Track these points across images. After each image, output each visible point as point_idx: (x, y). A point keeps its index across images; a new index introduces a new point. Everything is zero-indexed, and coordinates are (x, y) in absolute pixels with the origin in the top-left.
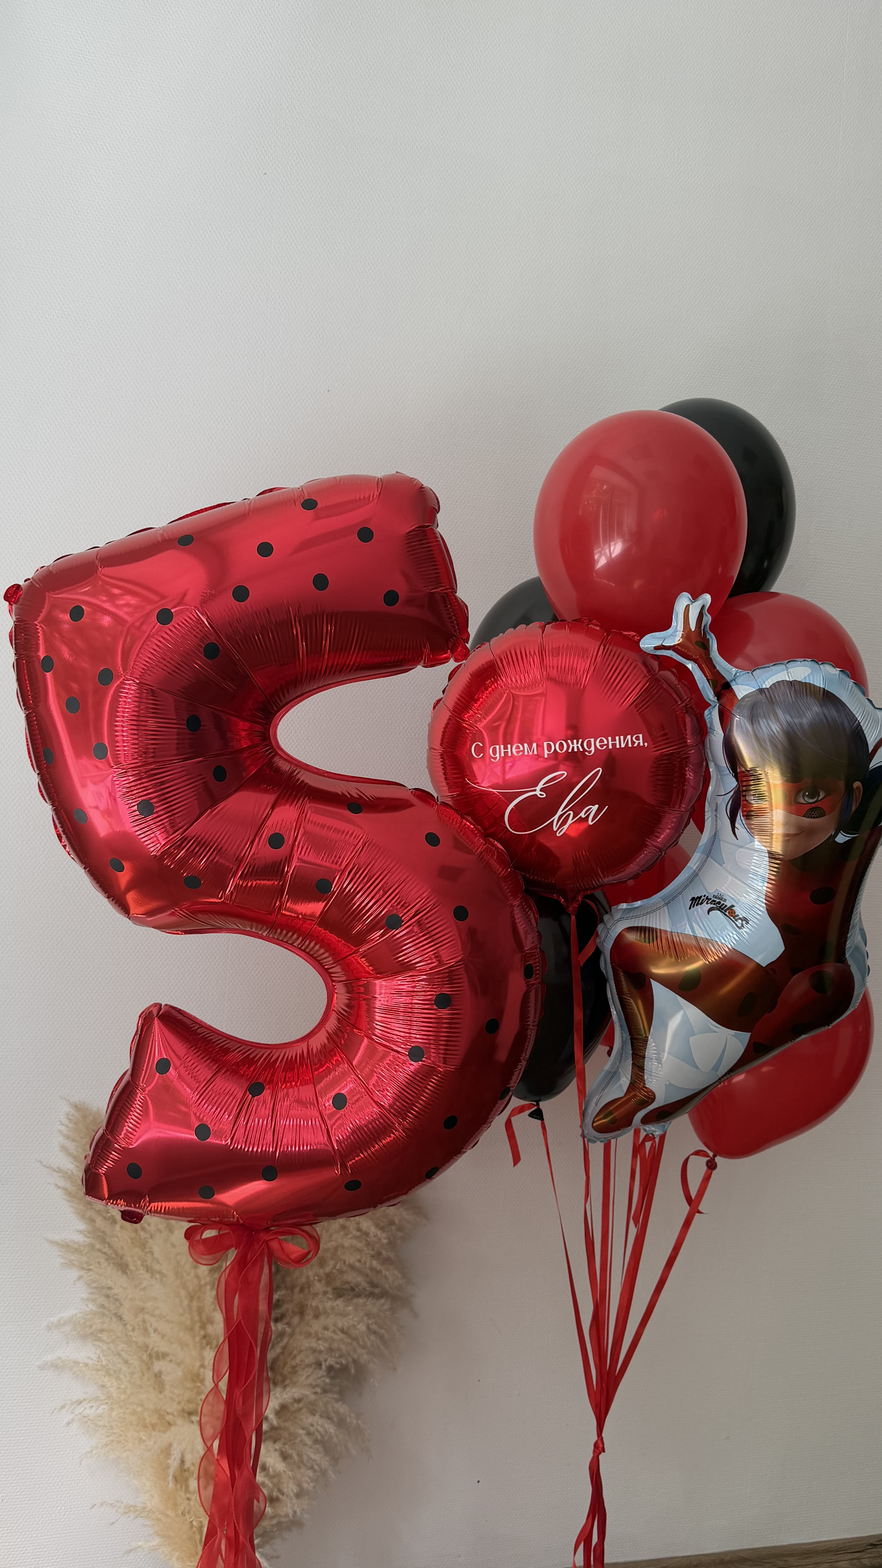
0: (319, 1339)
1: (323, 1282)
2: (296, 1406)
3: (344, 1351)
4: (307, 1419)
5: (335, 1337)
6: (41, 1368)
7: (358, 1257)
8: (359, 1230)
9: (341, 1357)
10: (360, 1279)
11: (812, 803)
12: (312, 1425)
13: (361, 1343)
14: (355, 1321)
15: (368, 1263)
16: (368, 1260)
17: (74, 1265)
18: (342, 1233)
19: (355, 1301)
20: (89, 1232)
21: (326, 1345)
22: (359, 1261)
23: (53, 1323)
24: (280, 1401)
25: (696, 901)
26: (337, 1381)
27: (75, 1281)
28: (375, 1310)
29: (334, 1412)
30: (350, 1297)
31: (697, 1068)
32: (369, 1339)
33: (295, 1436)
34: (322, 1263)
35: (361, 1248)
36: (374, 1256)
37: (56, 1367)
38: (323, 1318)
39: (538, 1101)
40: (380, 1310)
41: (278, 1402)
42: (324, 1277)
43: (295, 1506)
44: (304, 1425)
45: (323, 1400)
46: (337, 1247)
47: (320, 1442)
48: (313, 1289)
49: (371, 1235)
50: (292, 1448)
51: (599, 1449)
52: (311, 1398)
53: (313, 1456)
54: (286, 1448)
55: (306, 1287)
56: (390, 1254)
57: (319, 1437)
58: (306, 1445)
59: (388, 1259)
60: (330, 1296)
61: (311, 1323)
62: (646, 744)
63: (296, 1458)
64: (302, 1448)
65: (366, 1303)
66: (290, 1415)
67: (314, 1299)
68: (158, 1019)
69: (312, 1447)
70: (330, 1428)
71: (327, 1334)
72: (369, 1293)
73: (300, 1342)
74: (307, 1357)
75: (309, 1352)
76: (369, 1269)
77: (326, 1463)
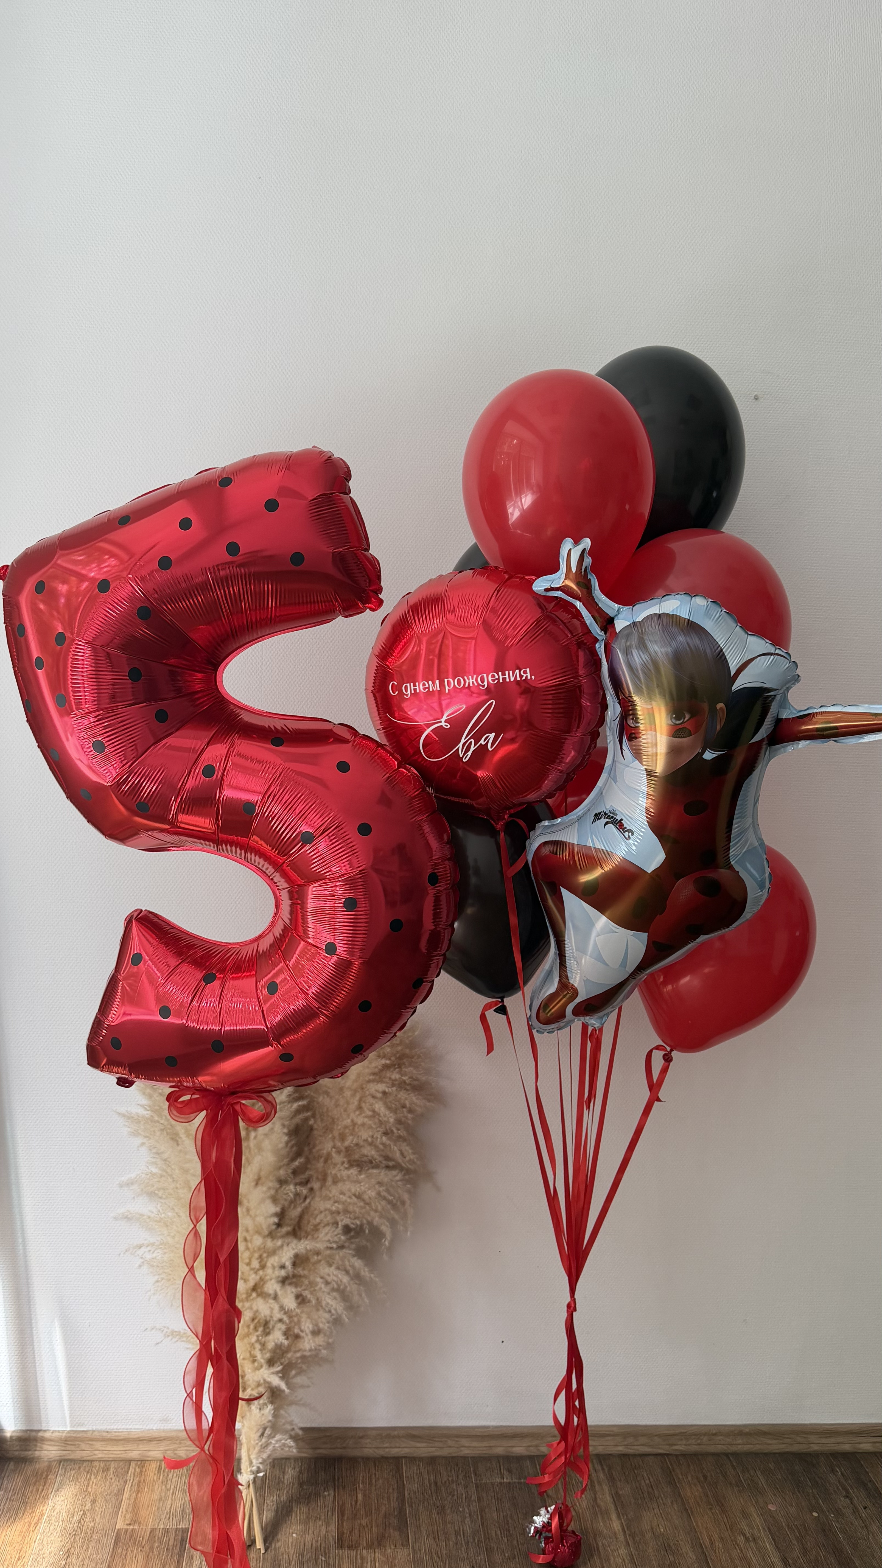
0: (335, 1202)
1: (342, 1154)
2: (316, 1257)
3: (358, 1212)
4: (324, 1269)
5: (349, 1200)
6: (116, 1219)
7: (371, 1134)
8: (374, 1111)
9: (356, 1218)
10: (373, 1152)
11: (679, 724)
12: (329, 1275)
13: (374, 1207)
14: (366, 1188)
15: (379, 1140)
16: (379, 1137)
17: (140, 1134)
18: (357, 1113)
19: (371, 1171)
20: (150, 1106)
21: (340, 1207)
22: (373, 1137)
23: (123, 1182)
24: (296, 1251)
25: (597, 816)
26: (357, 1240)
27: (138, 1147)
28: (386, 1180)
29: (350, 1266)
30: (366, 1168)
31: (608, 965)
32: (380, 1203)
33: (312, 1284)
34: (343, 1137)
35: (374, 1126)
36: (386, 1133)
37: (127, 1218)
38: (340, 1185)
39: (502, 998)
40: (392, 1180)
41: (293, 1252)
42: (344, 1150)
43: (311, 1341)
44: (322, 1275)
45: (338, 1255)
46: (354, 1124)
47: (337, 1290)
48: (333, 1160)
49: (382, 1114)
50: (312, 1293)
51: (571, 1308)
52: (328, 1252)
53: (329, 1301)
54: (306, 1293)
55: (328, 1157)
56: (402, 1133)
57: (335, 1286)
58: (324, 1292)
59: (400, 1137)
60: (347, 1166)
61: (330, 1188)
62: (533, 677)
63: (314, 1302)
64: (320, 1294)
65: (380, 1173)
66: (311, 1265)
67: (334, 1168)
68: (139, 922)
69: (329, 1294)
70: (345, 1279)
71: (343, 1198)
72: (383, 1166)
73: (320, 1204)
74: (326, 1216)
75: (327, 1212)
76: (381, 1144)
77: (341, 1308)
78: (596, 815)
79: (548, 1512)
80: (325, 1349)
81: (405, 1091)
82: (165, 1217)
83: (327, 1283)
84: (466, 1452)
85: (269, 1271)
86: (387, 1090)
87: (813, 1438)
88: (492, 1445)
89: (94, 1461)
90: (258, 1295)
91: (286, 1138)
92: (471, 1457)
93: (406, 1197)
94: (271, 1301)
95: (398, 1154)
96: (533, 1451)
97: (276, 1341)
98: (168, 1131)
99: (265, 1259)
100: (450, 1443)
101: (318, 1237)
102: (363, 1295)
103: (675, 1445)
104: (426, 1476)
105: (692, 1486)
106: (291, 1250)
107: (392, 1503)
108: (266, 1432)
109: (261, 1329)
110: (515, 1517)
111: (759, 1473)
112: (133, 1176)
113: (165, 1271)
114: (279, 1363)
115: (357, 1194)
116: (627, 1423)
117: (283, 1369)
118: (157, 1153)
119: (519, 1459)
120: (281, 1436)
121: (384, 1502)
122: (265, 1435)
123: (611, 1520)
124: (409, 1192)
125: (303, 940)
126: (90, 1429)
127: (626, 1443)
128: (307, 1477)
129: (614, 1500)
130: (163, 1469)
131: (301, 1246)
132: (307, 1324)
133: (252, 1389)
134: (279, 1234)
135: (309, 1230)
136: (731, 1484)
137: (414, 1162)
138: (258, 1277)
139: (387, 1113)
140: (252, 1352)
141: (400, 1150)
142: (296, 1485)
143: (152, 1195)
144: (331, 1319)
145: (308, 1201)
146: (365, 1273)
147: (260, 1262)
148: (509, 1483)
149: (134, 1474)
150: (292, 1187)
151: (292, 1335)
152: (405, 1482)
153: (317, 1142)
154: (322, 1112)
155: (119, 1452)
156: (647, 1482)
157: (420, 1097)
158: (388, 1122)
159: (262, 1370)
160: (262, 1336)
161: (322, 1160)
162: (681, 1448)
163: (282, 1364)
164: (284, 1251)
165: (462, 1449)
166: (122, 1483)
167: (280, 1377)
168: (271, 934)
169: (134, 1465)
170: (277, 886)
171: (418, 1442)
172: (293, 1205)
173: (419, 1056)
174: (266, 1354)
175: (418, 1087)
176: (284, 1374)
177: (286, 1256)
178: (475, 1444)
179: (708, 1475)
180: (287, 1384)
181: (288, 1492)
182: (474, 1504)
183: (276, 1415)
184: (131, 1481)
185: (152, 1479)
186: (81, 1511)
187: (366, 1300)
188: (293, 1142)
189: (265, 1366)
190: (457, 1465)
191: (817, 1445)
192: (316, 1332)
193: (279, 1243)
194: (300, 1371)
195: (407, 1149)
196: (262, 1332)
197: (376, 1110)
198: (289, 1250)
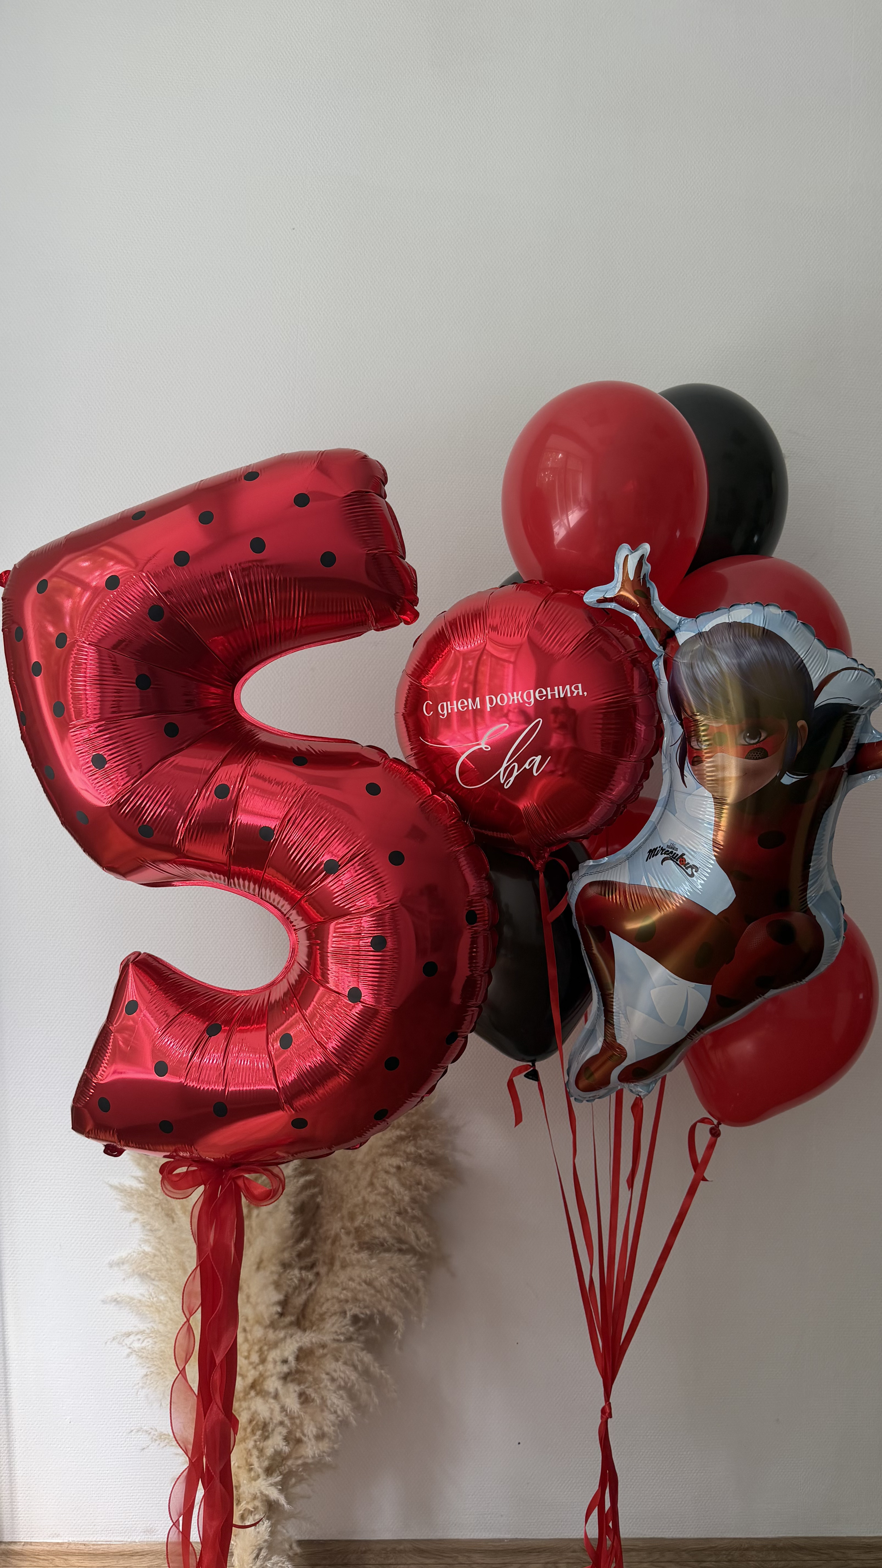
0: (344, 1289)
2: (321, 1351)
3: (368, 1301)
4: (330, 1364)
5: (358, 1287)
6: (104, 1302)
7: (383, 1213)
8: (386, 1188)
9: (366, 1307)
10: (386, 1234)
11: (754, 744)
12: (335, 1371)
13: (385, 1296)
14: (378, 1274)
15: (392, 1220)
16: (392, 1217)
17: (133, 1209)
18: (369, 1189)
19: (382, 1255)
20: (144, 1179)
21: (349, 1295)
22: (385, 1217)
23: (113, 1261)
24: (300, 1344)
25: (652, 853)
26: (366, 1331)
27: (130, 1223)
28: (399, 1265)
29: (358, 1360)
30: (378, 1251)
32: (392, 1291)
33: (317, 1381)
34: (352, 1217)
35: (387, 1205)
36: (399, 1213)
37: (116, 1301)
38: (349, 1269)
39: (533, 1062)
40: (405, 1265)
41: (297, 1345)
42: (353, 1231)
44: (328, 1370)
45: (346, 1349)
46: (365, 1202)
47: (344, 1388)
48: (341, 1242)
49: (396, 1192)
50: (316, 1391)
51: (606, 1413)
52: (335, 1345)
53: (335, 1401)
54: (309, 1391)
55: (336, 1239)
56: (417, 1213)
57: (342, 1383)
58: (329, 1390)
59: (414, 1217)
60: (356, 1249)
61: (338, 1274)
62: (585, 693)
63: (318, 1401)
64: (325, 1393)
65: (392, 1257)
66: (315, 1359)
67: (342, 1251)
68: (136, 966)
69: (335, 1392)
70: (354, 1376)
71: (352, 1284)
72: (396, 1248)
73: (327, 1291)
74: (333, 1305)
75: (335, 1300)
76: (394, 1225)
77: (348, 1409)
78: (650, 851)
80: (329, 1456)
81: (421, 1166)
82: (157, 1302)
83: (333, 1380)
85: (270, 1366)
86: (402, 1165)
88: (506, 1561)
90: (257, 1394)
91: (291, 1217)
93: (420, 1284)
94: (272, 1401)
95: (413, 1237)
97: (276, 1447)
98: (163, 1207)
99: (266, 1353)
101: (324, 1328)
102: (373, 1394)
103: (704, 1561)
106: (295, 1343)
108: (262, 1554)
109: (259, 1433)
112: (124, 1255)
113: (155, 1363)
114: (278, 1472)
115: (368, 1280)
117: (283, 1479)
118: (151, 1230)
120: (278, 1558)
122: (261, 1557)
124: (423, 1278)
125: (323, 986)
126: (66, 1541)
131: (306, 1339)
132: (311, 1428)
133: (248, 1503)
135: (314, 1319)
137: (429, 1246)
138: (258, 1373)
139: (402, 1190)
140: (249, 1460)
141: (415, 1232)
143: (144, 1276)
144: (337, 1422)
145: (313, 1287)
146: (375, 1368)
147: (260, 1356)
151: (294, 1440)
153: (325, 1222)
154: (331, 1188)
157: (436, 1173)
158: (402, 1200)
159: (259, 1481)
160: (260, 1441)
161: (329, 1241)
163: (281, 1473)
164: (287, 1344)
165: (474, 1565)
167: (280, 1490)
168: (285, 980)
170: (293, 926)
172: (297, 1291)
173: (435, 1128)
174: (264, 1462)
175: (435, 1162)
176: (283, 1487)
177: (289, 1349)
178: (488, 1560)
180: (286, 1498)
183: (272, 1533)
187: (376, 1400)
188: (299, 1222)
189: (263, 1476)
191: (855, 1561)
192: (320, 1436)
193: (282, 1334)
194: (301, 1480)
195: (422, 1231)
196: (260, 1436)
197: (390, 1186)
198: (292, 1343)
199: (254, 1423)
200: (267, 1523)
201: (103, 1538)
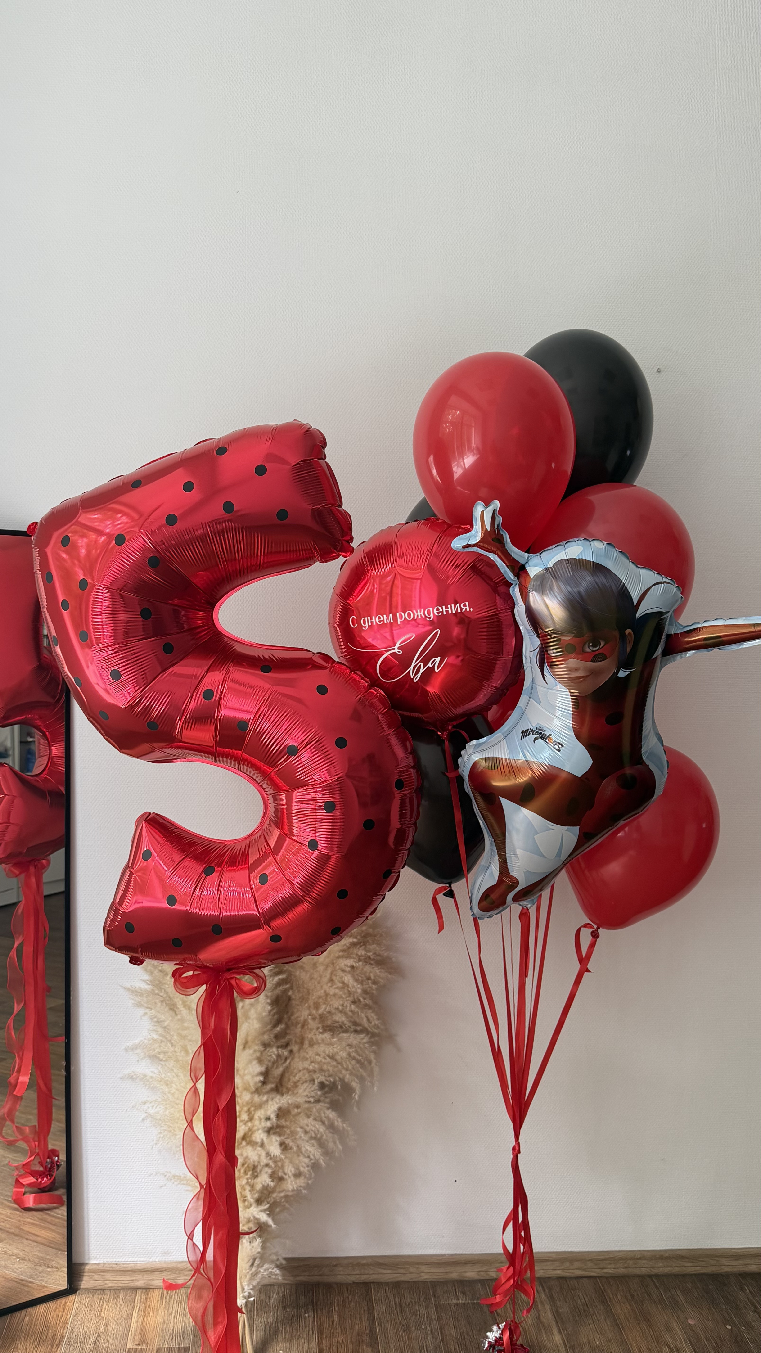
0: (312, 1062)
2: (296, 1110)
3: (331, 1071)
4: (303, 1120)
5: (323, 1060)
6: (122, 1078)
7: (341, 1002)
8: (343, 983)
9: (329, 1076)
10: (343, 1019)
12: (307, 1125)
13: (345, 1066)
14: (338, 1049)
15: (348, 1007)
16: (348, 1005)
17: (142, 1005)
18: (329, 984)
19: (341, 1035)
21: (316, 1066)
22: (343, 1005)
23: (129, 1047)
24: (279, 1105)
25: (526, 733)
26: (331, 1094)
27: (141, 1017)
28: (355, 1042)
29: (325, 1117)
30: (338, 1033)
31: (544, 857)
32: (350, 1063)
33: (293, 1133)
34: (317, 1006)
35: (344, 996)
36: (354, 1002)
37: (132, 1078)
38: (316, 1047)
39: (450, 884)
40: (360, 1043)
41: (277, 1106)
42: (318, 1017)
43: (293, 1183)
44: (301, 1125)
45: (316, 1108)
46: (327, 995)
47: (315, 1138)
48: (309, 1026)
49: (350, 986)
50: (293, 1142)
51: (516, 1150)
52: (307, 1105)
53: (308, 1148)
54: (288, 1141)
55: (305, 1024)
56: (368, 1001)
57: (313, 1135)
58: (303, 1140)
59: (366, 1005)
60: (321, 1031)
61: (307, 1051)
62: (472, 609)
63: (295, 1148)
64: (300, 1142)
65: (349, 1036)
66: (291, 1117)
67: (310, 1033)
68: (148, 823)
69: (308, 1142)
70: (322, 1129)
71: (318, 1058)
72: (352, 1030)
73: (299, 1064)
74: (304, 1075)
75: (305, 1071)
76: (349, 1011)
77: (318, 1154)
78: (523, 732)
79: (499, 1328)
80: (305, 1189)
81: (370, 965)
82: (165, 1077)
83: (306, 1132)
84: (425, 1277)
85: (256, 1122)
86: (355, 965)
87: (724, 1261)
88: (448, 1271)
89: (105, 1289)
90: (248, 1144)
91: (269, 1008)
92: (431, 1282)
93: (372, 1057)
94: (259, 1148)
95: (365, 1020)
96: (483, 1276)
97: (263, 1183)
98: (167, 1002)
99: (253, 1113)
100: (412, 1270)
101: (297, 1093)
102: (338, 1142)
103: (605, 1268)
104: (392, 1298)
105: (622, 1304)
106: (275, 1104)
107: (364, 1323)
108: (256, 1262)
109: (250, 1173)
110: (471, 1334)
111: (679, 1292)
112: (137, 1041)
113: (167, 1123)
114: (266, 1202)
115: (330, 1054)
116: (564, 1250)
117: (270, 1207)
118: (158, 1022)
119: (472, 1282)
120: (268, 1266)
121: (357, 1322)
122: (255, 1265)
123: (554, 1335)
124: (375, 1052)
125: (290, 838)
127: (563, 1267)
128: (290, 1301)
129: (555, 1317)
130: (165, 1296)
131: (284, 1101)
132: (290, 1169)
133: (244, 1225)
134: (264, 1091)
135: (289, 1086)
136: (655, 1302)
137: (378, 1027)
138: (247, 1128)
139: (355, 984)
140: (243, 1193)
141: (367, 1017)
142: (280, 1308)
143: (154, 1058)
144: (310, 1164)
145: (288, 1061)
146: (339, 1123)
147: (248, 1115)
148: (464, 1304)
149: (141, 1301)
150: (274, 1050)
151: (277, 1177)
152: (374, 1304)
153: (295, 1010)
154: (299, 985)
155: (127, 1282)
156: (583, 1301)
157: (383, 970)
158: (356, 992)
159: (252, 1208)
160: (251, 1179)
161: (300, 1025)
162: (610, 1271)
163: (268, 1203)
164: (269, 1105)
165: (422, 1274)
166: (131, 1309)
167: (268, 1214)
169: (140, 1293)
170: (265, 792)
171: (384, 1269)
172: (275, 1065)
173: (381, 935)
174: (255, 1194)
175: (381, 962)
176: (271, 1212)
177: (271, 1108)
178: (433, 1270)
179: (635, 1294)
180: (273, 1220)
181: (273, 1314)
182: (435, 1322)
183: (263, 1248)
184: (138, 1307)
185: (156, 1305)
186: (96, 1333)
187: (340, 1147)
188: (275, 1011)
189: (254, 1205)
190: (418, 1288)
191: (728, 1267)
192: (298, 1175)
193: (265, 1098)
194: (284, 1208)
195: (372, 1015)
196: (251, 1175)
197: (346, 982)
198: (273, 1104)
199: (246, 1166)
200: (259, 1240)
201: (130, 1259)
